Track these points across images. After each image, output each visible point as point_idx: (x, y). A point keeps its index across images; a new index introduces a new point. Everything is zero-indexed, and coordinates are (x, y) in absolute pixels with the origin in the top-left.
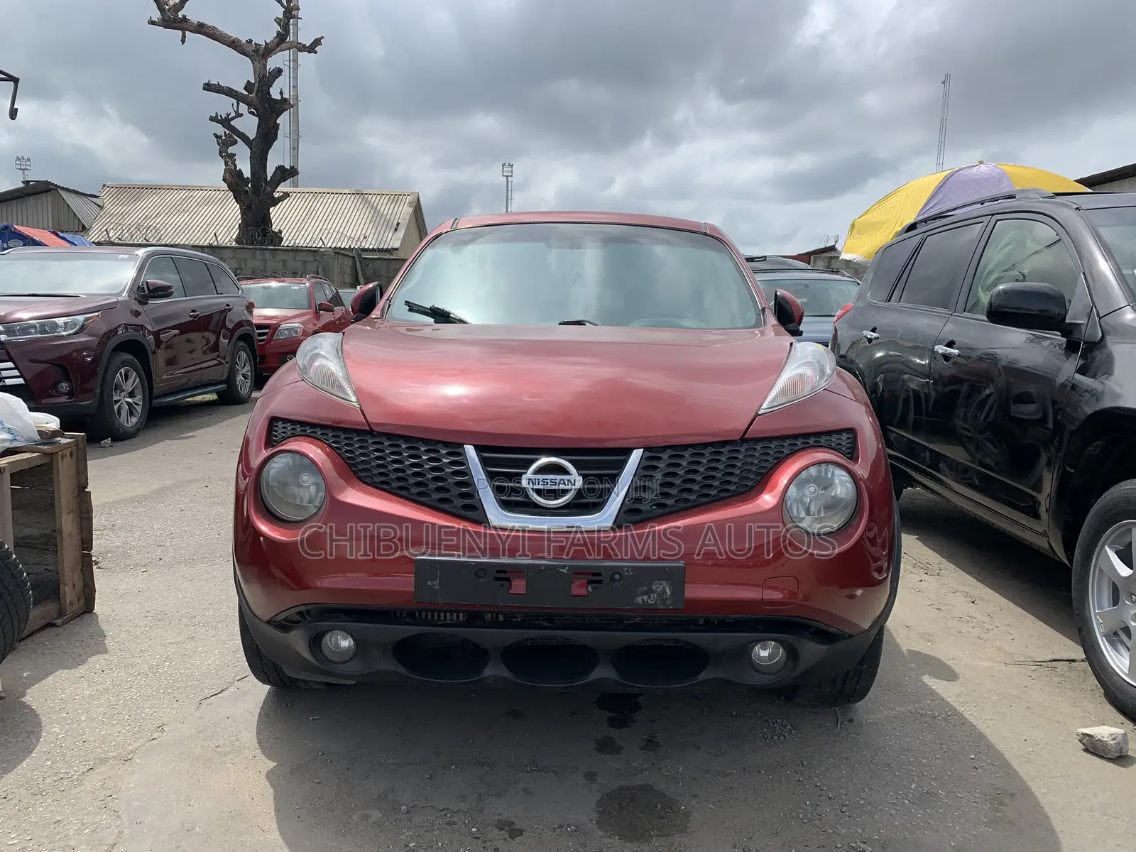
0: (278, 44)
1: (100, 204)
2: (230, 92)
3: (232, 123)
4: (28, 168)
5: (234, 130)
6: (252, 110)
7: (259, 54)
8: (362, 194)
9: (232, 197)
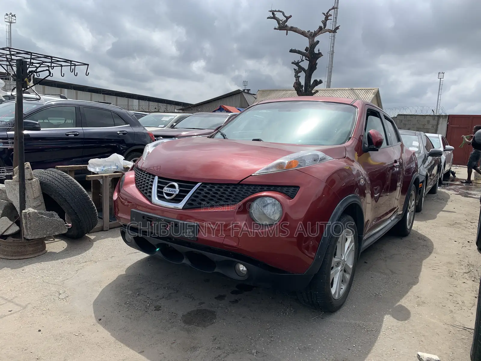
0: (319, 31)
1: (255, 97)
2: (299, 52)
3: (300, 64)
4: (247, 85)
5: (300, 67)
6: (307, 58)
7: (312, 36)
8: (353, 90)
9: (296, 93)
